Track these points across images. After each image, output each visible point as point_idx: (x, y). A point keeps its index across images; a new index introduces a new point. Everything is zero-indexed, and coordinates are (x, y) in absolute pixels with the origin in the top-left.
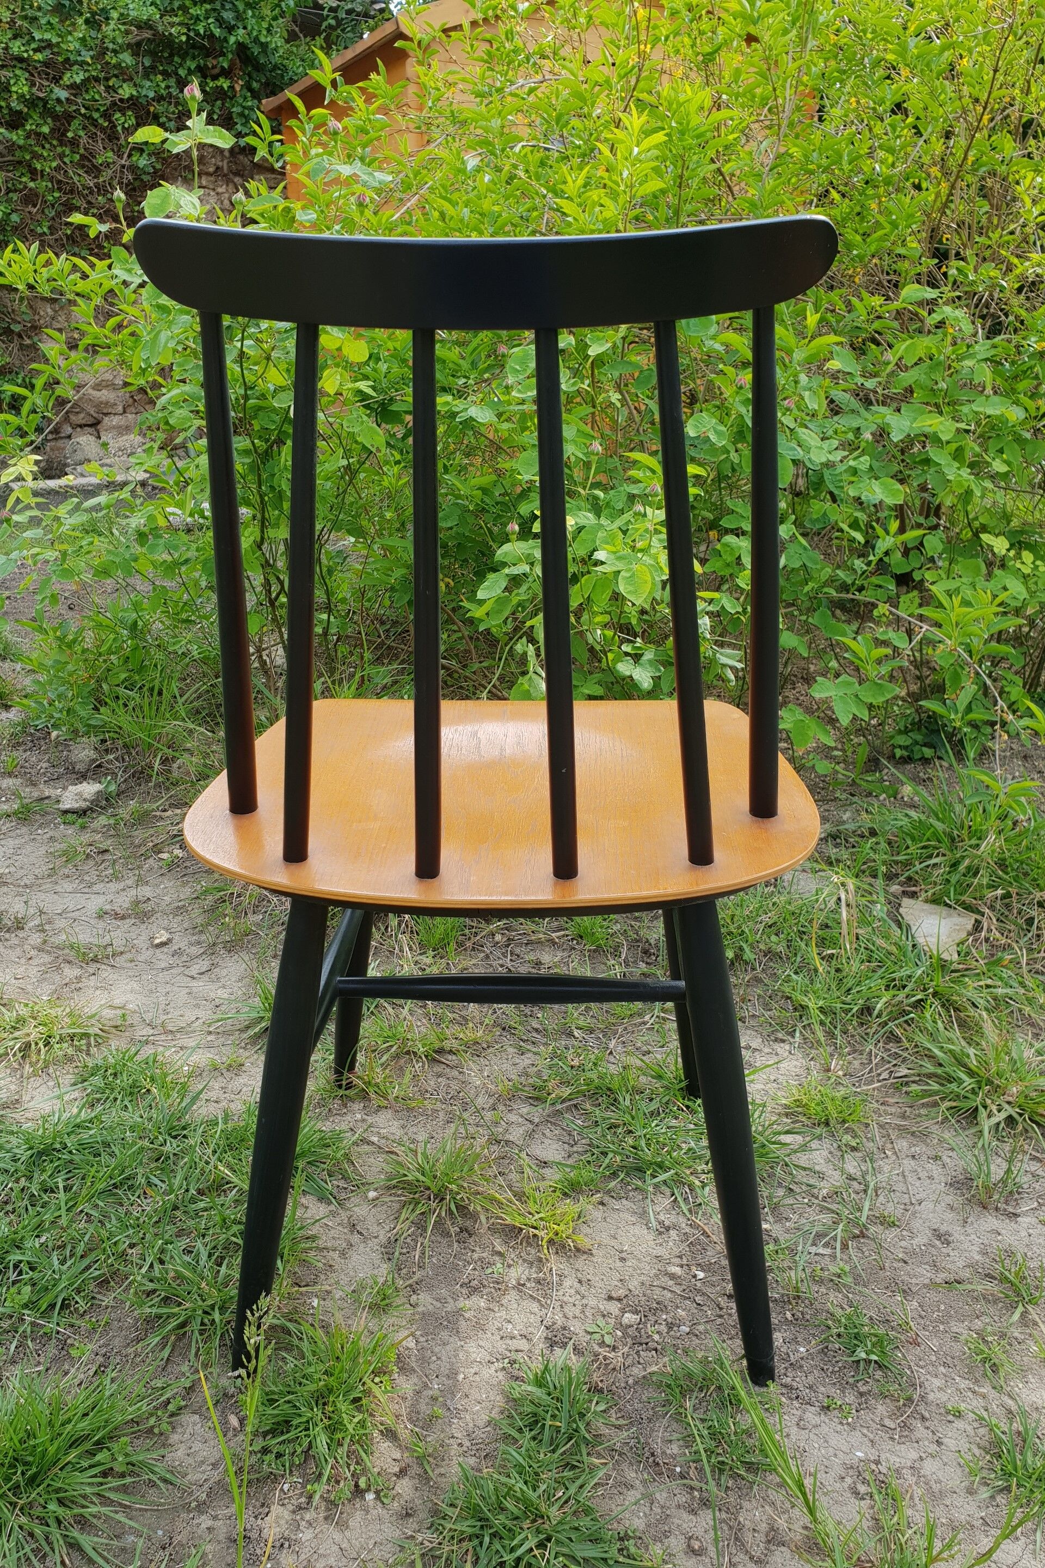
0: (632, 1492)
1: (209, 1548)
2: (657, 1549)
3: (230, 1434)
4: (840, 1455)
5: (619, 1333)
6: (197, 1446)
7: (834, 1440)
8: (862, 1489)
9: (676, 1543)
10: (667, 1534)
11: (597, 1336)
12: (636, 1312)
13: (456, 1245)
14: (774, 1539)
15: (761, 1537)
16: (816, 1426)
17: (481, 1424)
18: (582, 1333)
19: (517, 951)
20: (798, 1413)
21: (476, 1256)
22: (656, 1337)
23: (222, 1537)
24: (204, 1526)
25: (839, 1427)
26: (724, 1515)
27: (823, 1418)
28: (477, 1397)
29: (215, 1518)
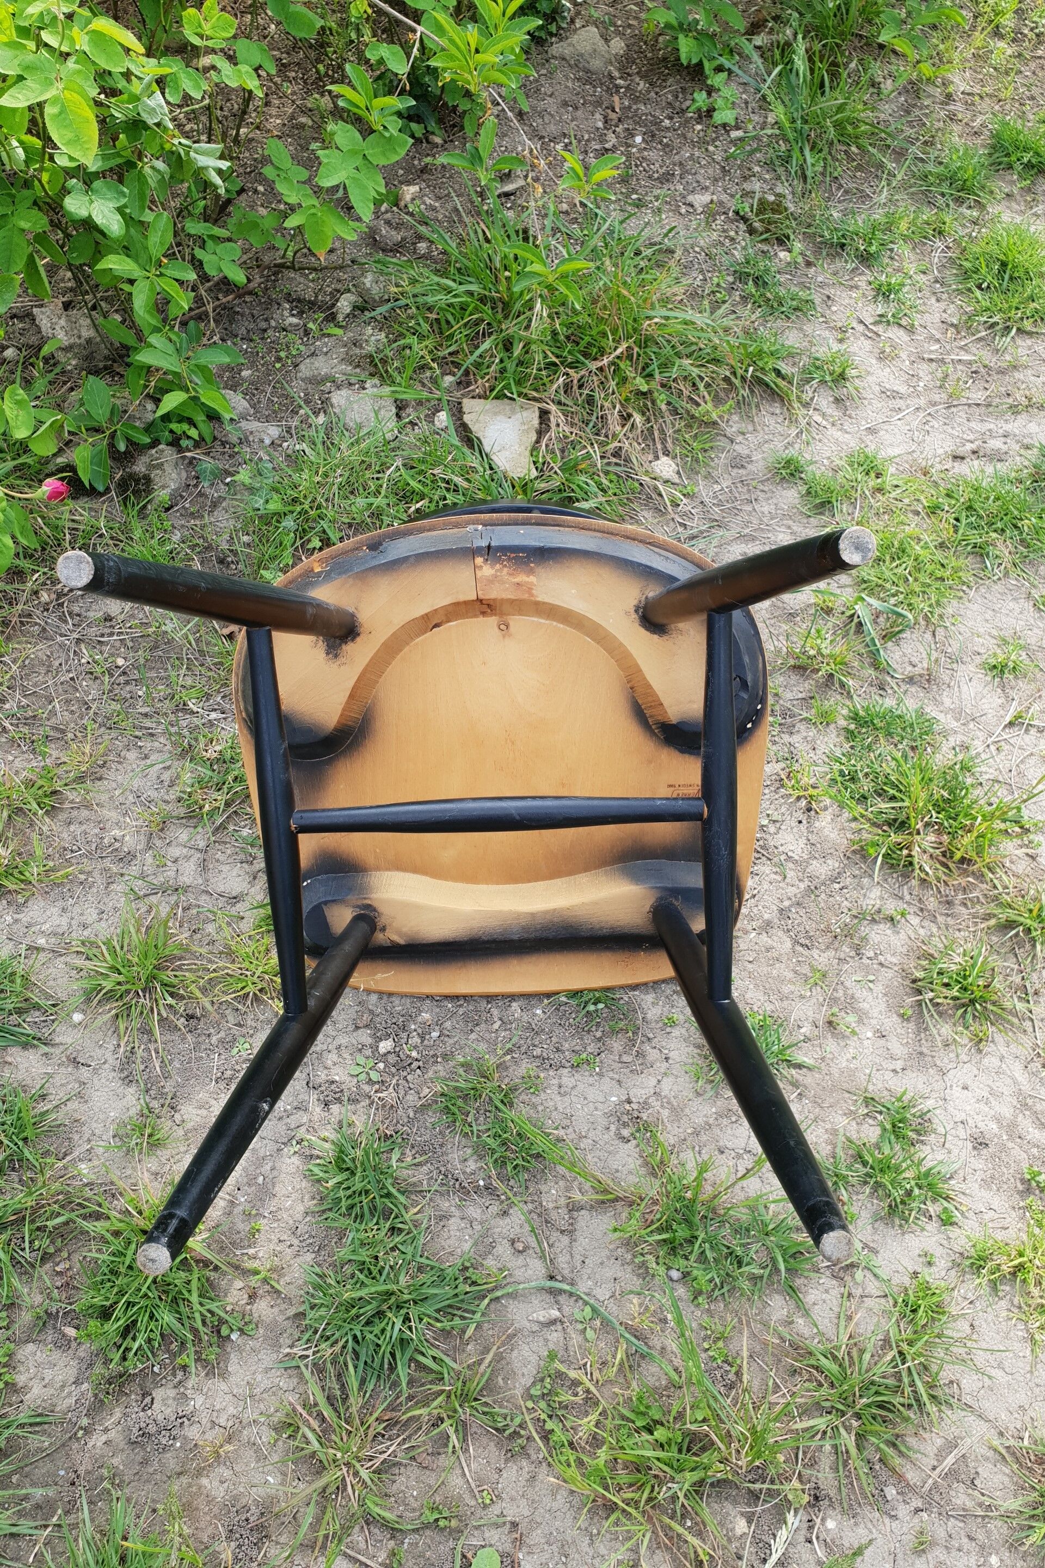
0: (452, 1220)
1: (116, 1461)
2: (490, 1262)
3: (74, 1345)
4: (600, 1106)
5: (381, 1065)
6: (48, 1374)
7: (592, 1094)
8: (626, 1133)
9: (503, 1249)
10: (492, 1246)
11: (363, 1076)
12: (388, 1036)
13: (189, 1036)
14: (573, 1208)
15: (563, 1211)
16: (573, 1088)
17: (299, 1217)
18: (348, 1079)
20: (555, 1082)
21: (214, 1040)
22: (414, 1054)
23: (122, 1445)
24: (99, 1444)
25: (591, 1080)
26: (530, 1206)
27: (577, 1076)
28: (284, 1192)
29: (106, 1430)
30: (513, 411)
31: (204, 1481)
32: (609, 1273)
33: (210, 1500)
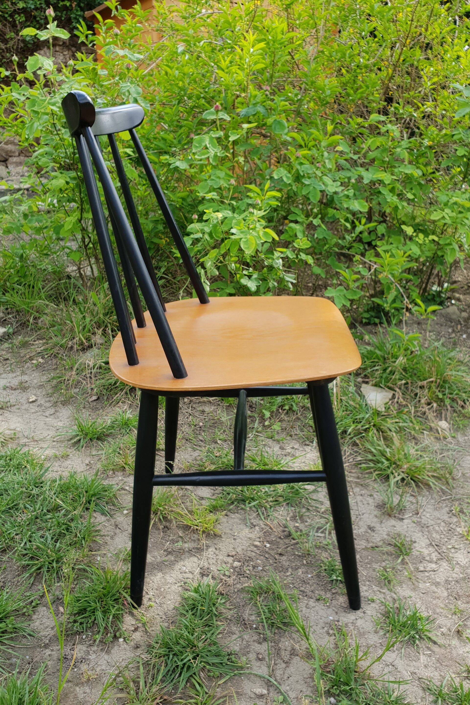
0: (234, 636)
1: (49, 663)
2: (244, 659)
3: (60, 615)
4: (323, 618)
5: (232, 570)
6: (44, 620)
7: (321, 613)
8: (331, 632)
9: (252, 656)
10: (248, 653)
11: (222, 572)
12: (239, 561)
13: (162, 533)
14: (293, 653)
15: (288, 653)
16: (313, 607)
17: (170, 609)
18: (216, 571)
19: (194, 406)
20: (306, 602)
21: (171, 538)
22: (248, 572)
23: (55, 658)
24: (47, 654)
25: (323, 607)
26: (273, 644)
27: (317, 604)
28: (169, 598)
29: (52, 650)
30: (382, 392)
31: (77, 689)
32: (299, 687)
33: (76, 697)
